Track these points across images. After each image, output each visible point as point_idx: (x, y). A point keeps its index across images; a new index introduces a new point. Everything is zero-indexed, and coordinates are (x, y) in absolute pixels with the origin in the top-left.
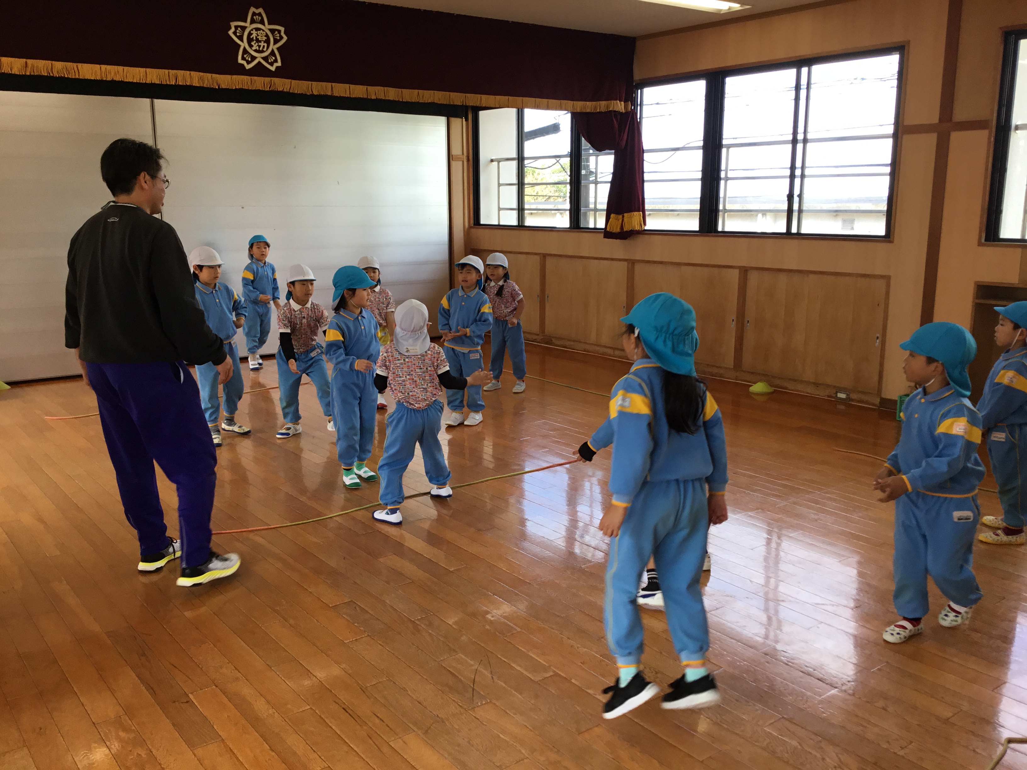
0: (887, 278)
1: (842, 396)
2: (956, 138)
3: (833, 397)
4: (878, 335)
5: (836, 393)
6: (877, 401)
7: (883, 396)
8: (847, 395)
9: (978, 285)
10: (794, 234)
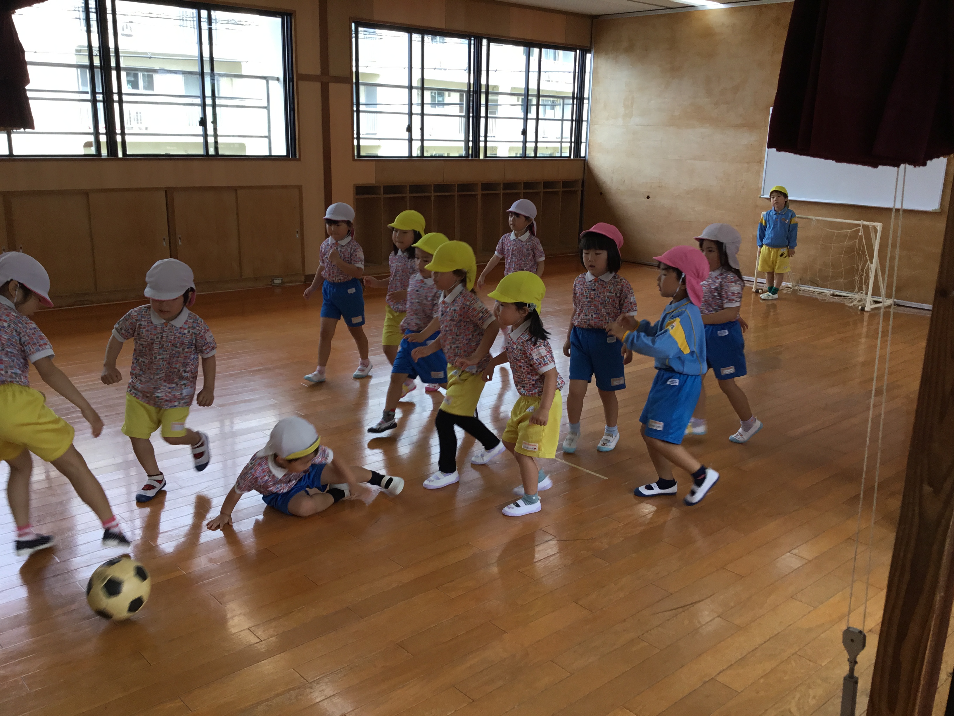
0: (299, 188)
1: (277, 281)
2: (333, 87)
3: (270, 285)
4: (298, 230)
5: (273, 281)
6: (303, 278)
7: (306, 274)
8: (282, 280)
9: (356, 187)
10: (212, 156)
